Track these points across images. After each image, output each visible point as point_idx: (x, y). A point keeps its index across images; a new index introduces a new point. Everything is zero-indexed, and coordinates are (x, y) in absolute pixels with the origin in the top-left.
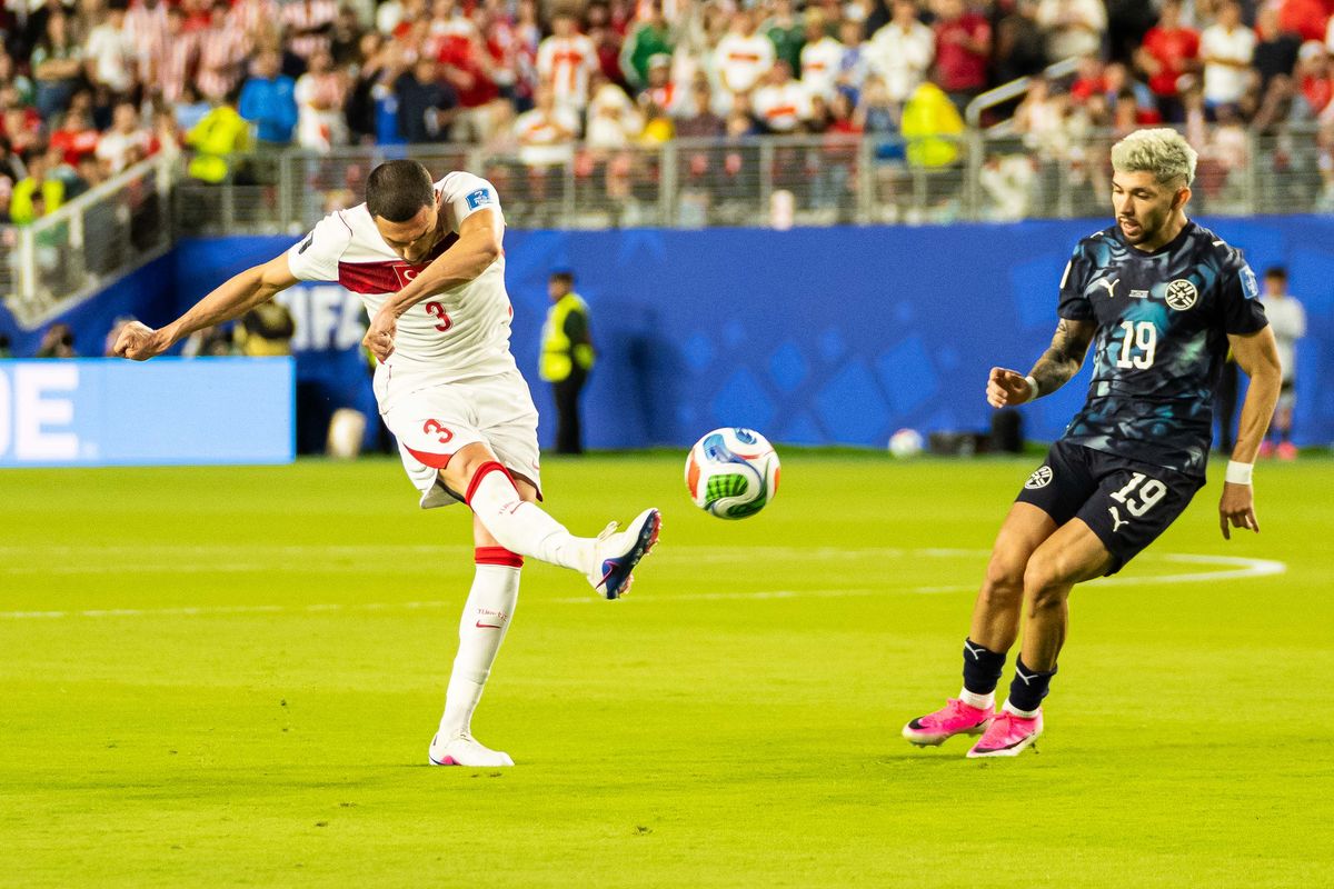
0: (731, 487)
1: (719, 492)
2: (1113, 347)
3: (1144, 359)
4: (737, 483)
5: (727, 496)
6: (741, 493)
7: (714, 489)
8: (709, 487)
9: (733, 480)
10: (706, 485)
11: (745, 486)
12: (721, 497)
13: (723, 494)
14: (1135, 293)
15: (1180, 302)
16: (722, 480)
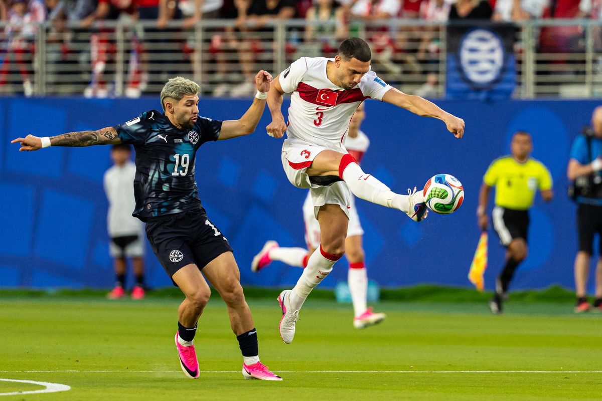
0: (440, 194)
1: (435, 194)
2: (169, 166)
3: (184, 172)
4: (443, 193)
5: (438, 197)
6: (443, 198)
7: (433, 193)
8: (432, 191)
9: (442, 191)
10: (430, 191)
11: (446, 196)
12: (435, 197)
13: (436, 196)
14: (176, 141)
15: (194, 141)
16: (438, 190)
